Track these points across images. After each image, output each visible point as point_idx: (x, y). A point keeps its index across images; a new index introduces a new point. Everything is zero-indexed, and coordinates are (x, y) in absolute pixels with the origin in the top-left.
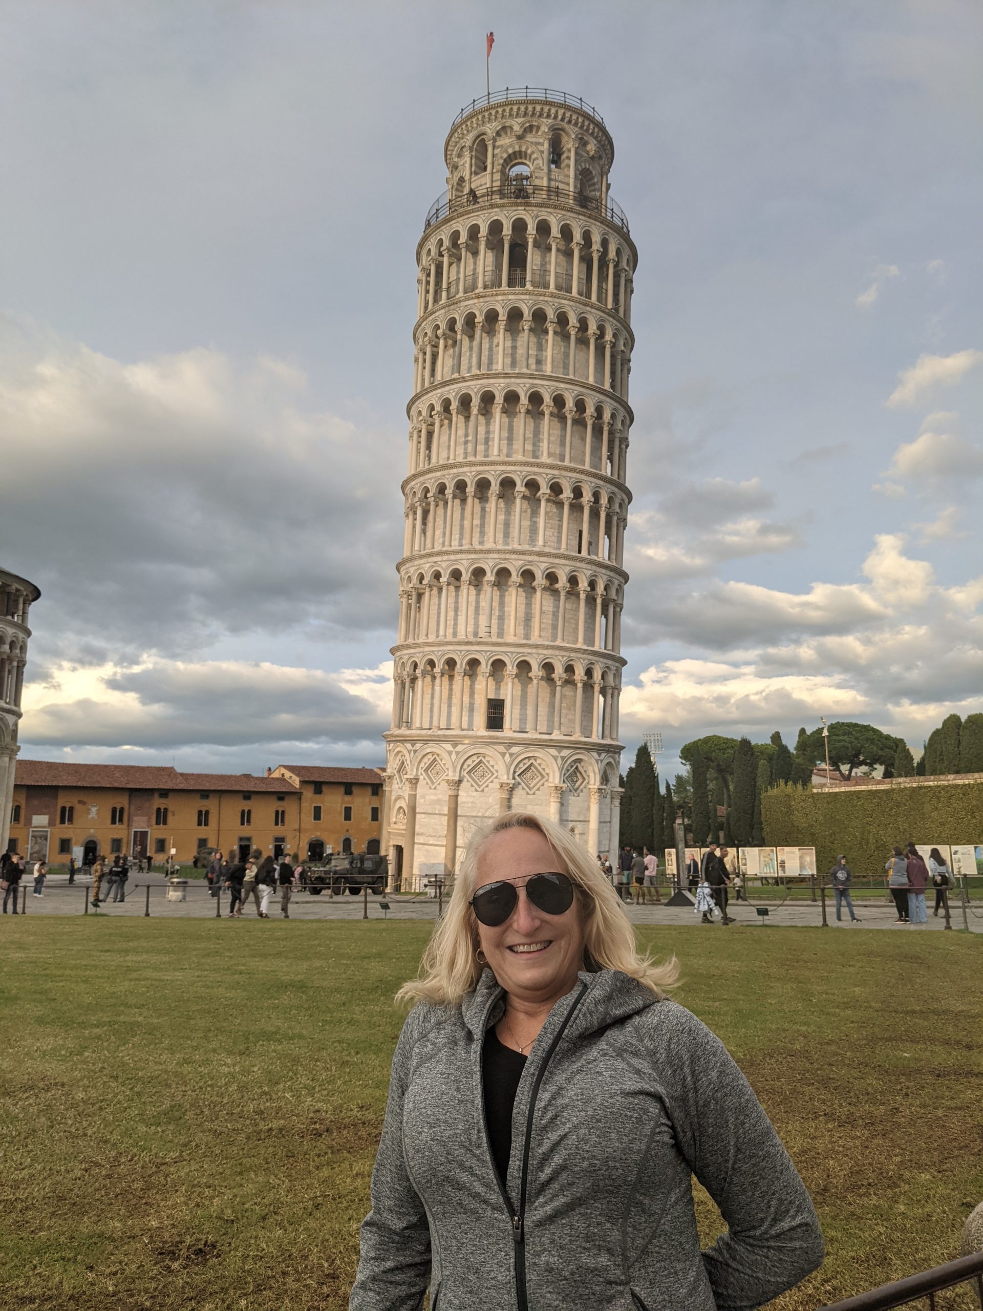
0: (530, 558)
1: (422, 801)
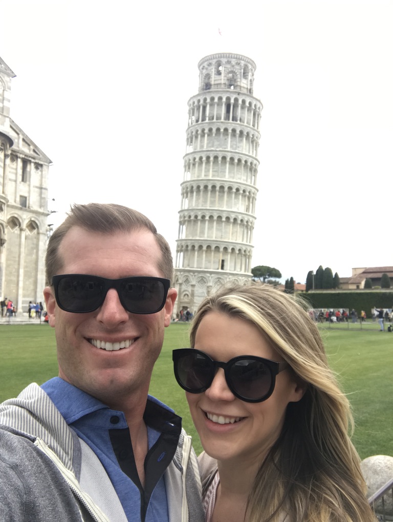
0: (236, 214)
1: (196, 292)
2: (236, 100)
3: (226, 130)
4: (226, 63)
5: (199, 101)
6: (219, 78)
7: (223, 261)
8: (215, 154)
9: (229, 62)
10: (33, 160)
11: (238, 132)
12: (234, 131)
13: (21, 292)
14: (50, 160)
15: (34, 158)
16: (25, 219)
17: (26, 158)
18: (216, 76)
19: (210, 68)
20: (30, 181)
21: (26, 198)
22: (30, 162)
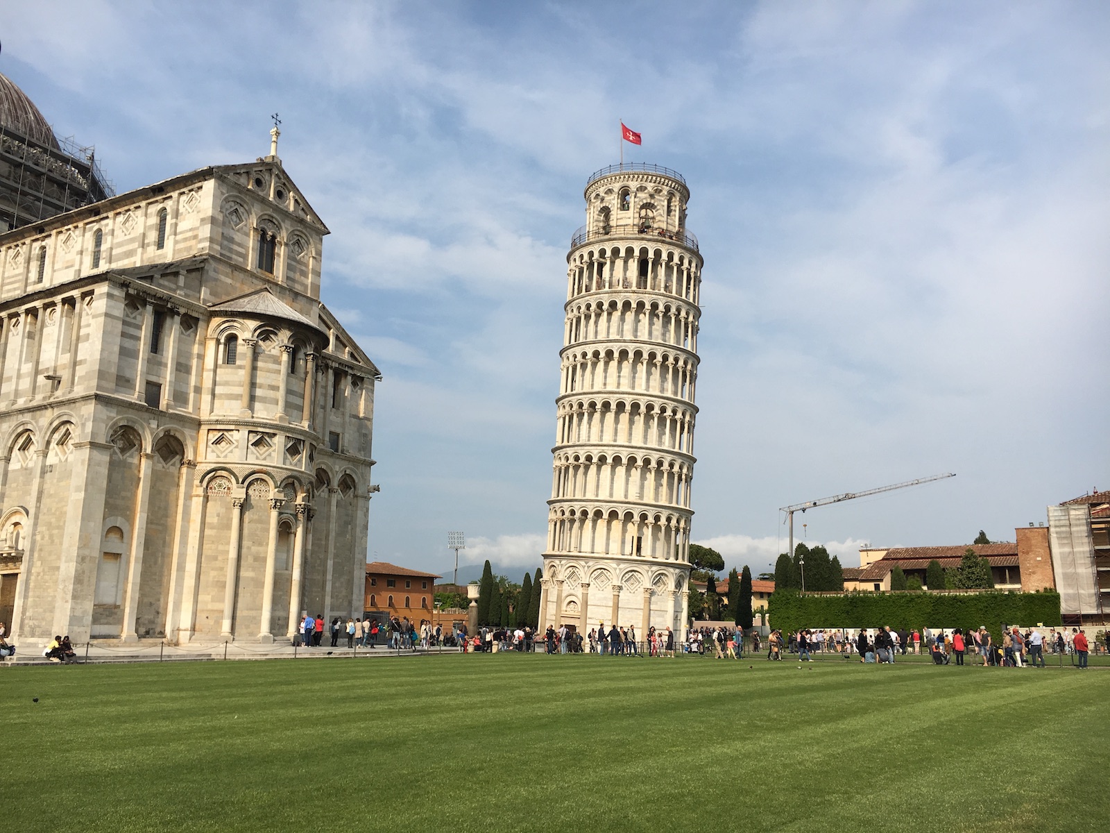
1: (592, 598)
2: (658, 253)
3: (641, 305)
4: (637, 190)
5: (591, 254)
6: (627, 216)
7: (639, 539)
8: (623, 346)
9: (642, 189)
10: (350, 371)
11: (661, 308)
12: (655, 306)
13: (328, 600)
14: (376, 370)
15: (352, 368)
16: (337, 472)
17: (340, 367)
18: (619, 212)
19: (607, 198)
20: (344, 407)
21: (338, 435)
22: (346, 373)
